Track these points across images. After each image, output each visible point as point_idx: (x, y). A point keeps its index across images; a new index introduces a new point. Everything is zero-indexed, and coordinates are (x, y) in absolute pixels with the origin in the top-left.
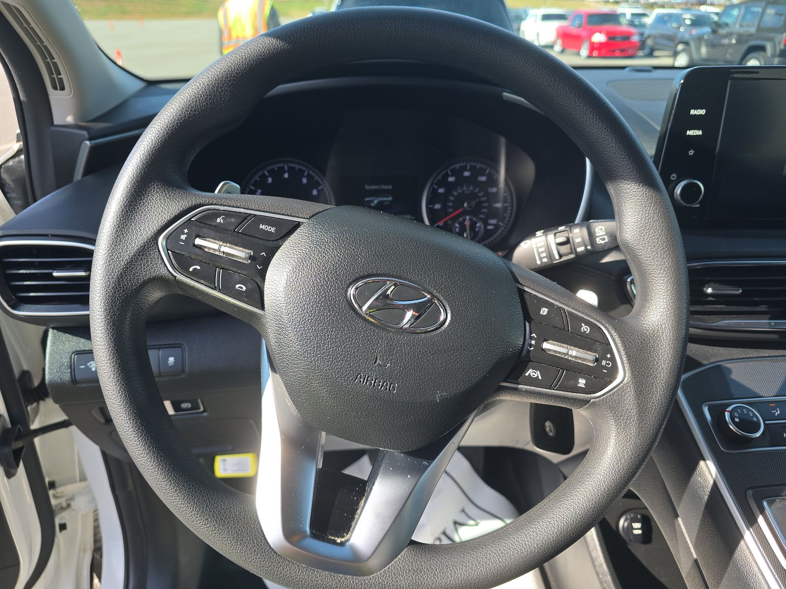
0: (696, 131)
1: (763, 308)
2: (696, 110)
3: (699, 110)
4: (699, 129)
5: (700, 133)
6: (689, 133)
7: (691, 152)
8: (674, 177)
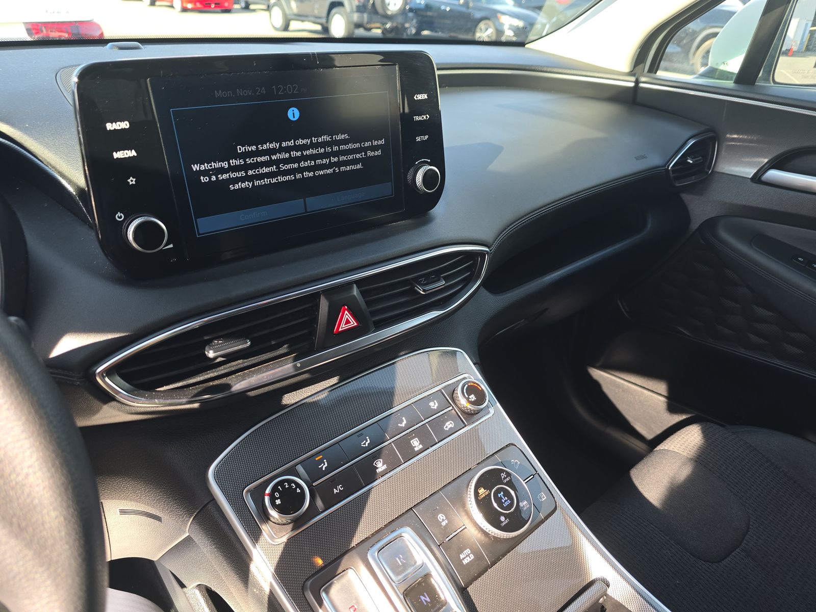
0: (126, 151)
1: (284, 349)
2: (114, 123)
3: (118, 123)
4: (129, 148)
5: (133, 153)
6: (118, 155)
7: (132, 181)
8: (120, 217)
